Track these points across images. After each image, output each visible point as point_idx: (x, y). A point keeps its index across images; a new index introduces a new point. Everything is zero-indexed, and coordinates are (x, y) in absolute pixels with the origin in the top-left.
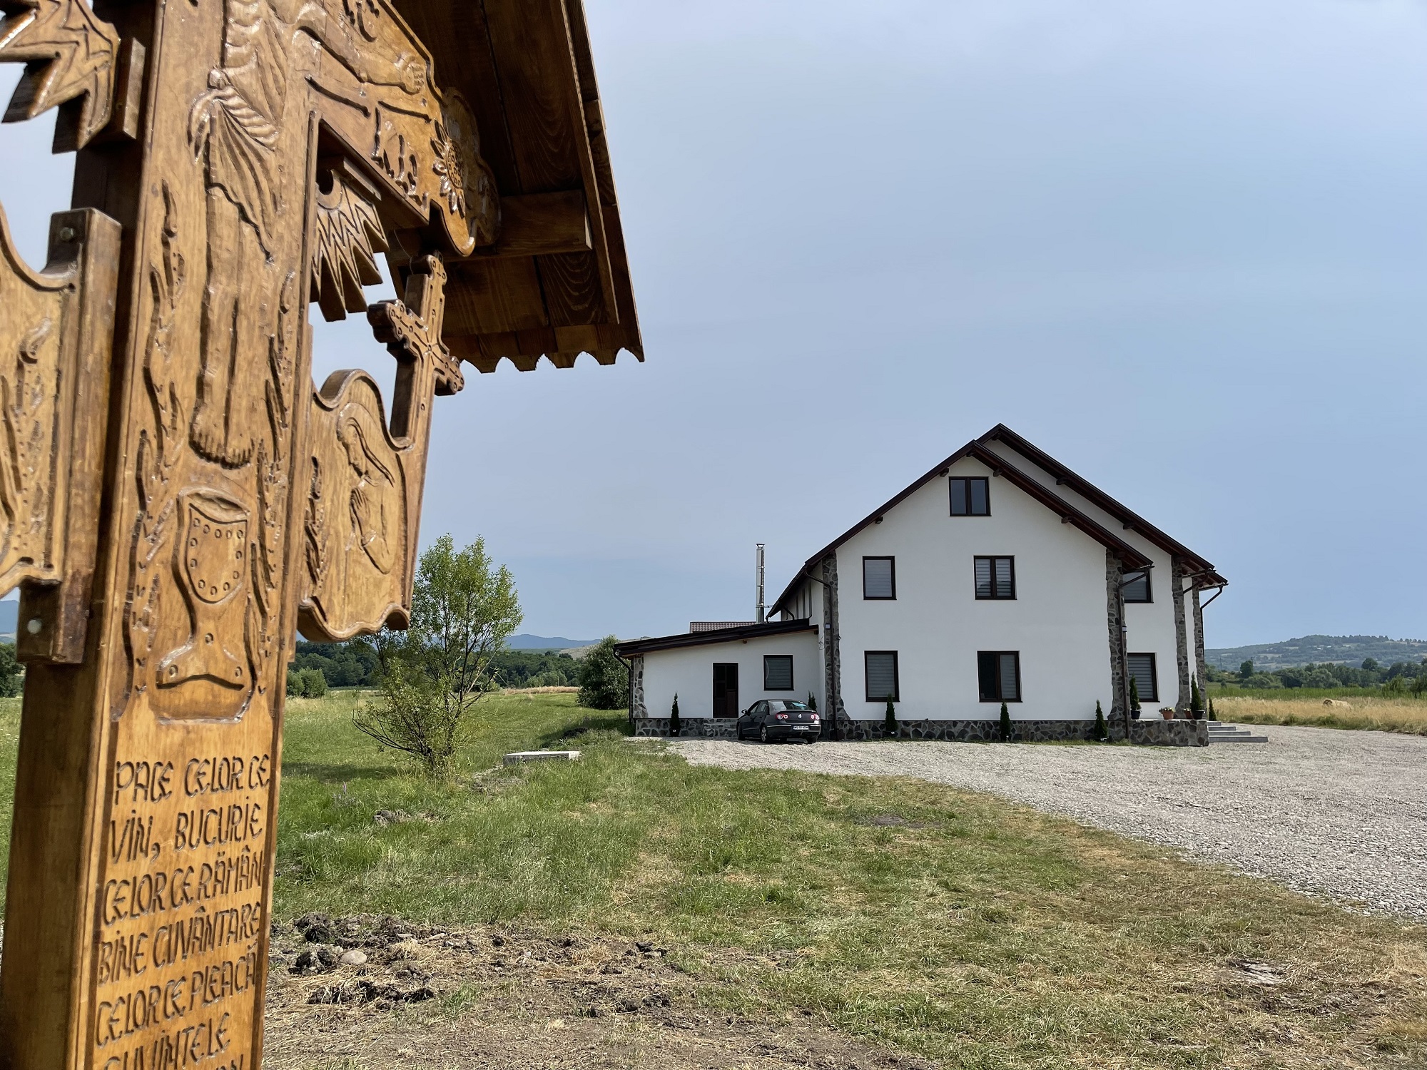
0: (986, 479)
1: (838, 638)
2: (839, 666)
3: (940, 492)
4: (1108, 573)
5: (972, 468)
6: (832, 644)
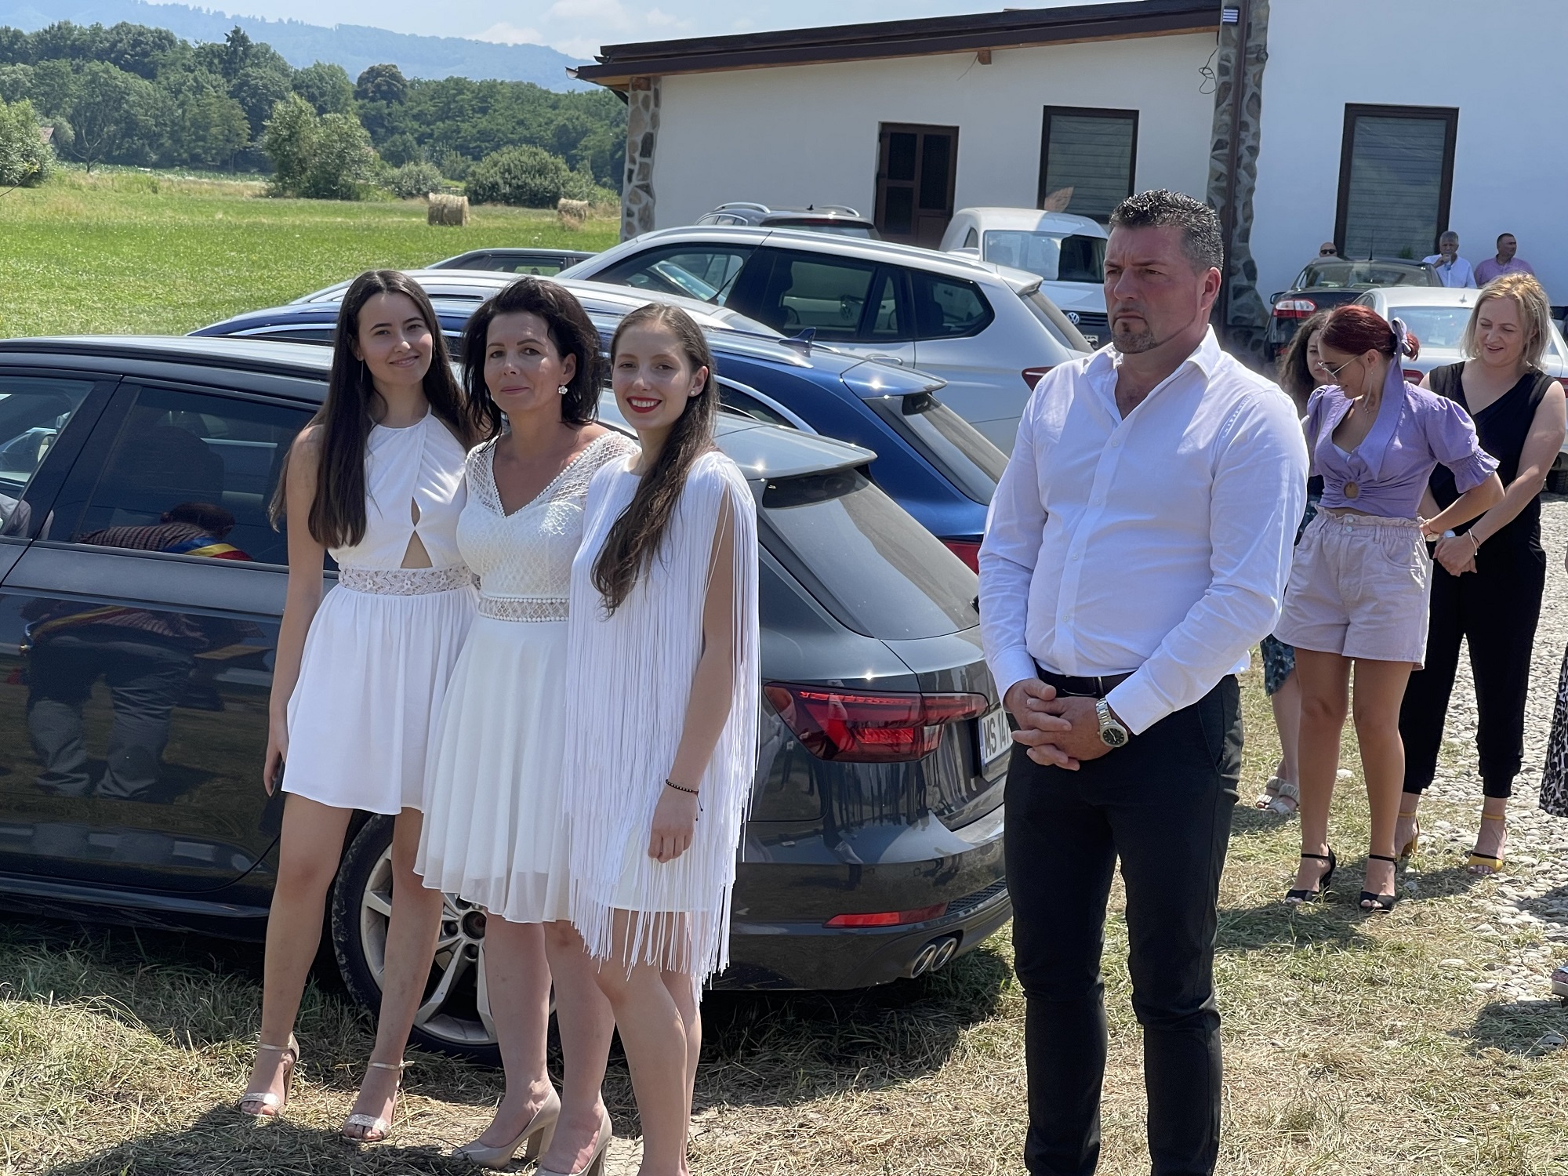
1: (1261, 56)
2: (1254, 151)
6: (1241, 73)
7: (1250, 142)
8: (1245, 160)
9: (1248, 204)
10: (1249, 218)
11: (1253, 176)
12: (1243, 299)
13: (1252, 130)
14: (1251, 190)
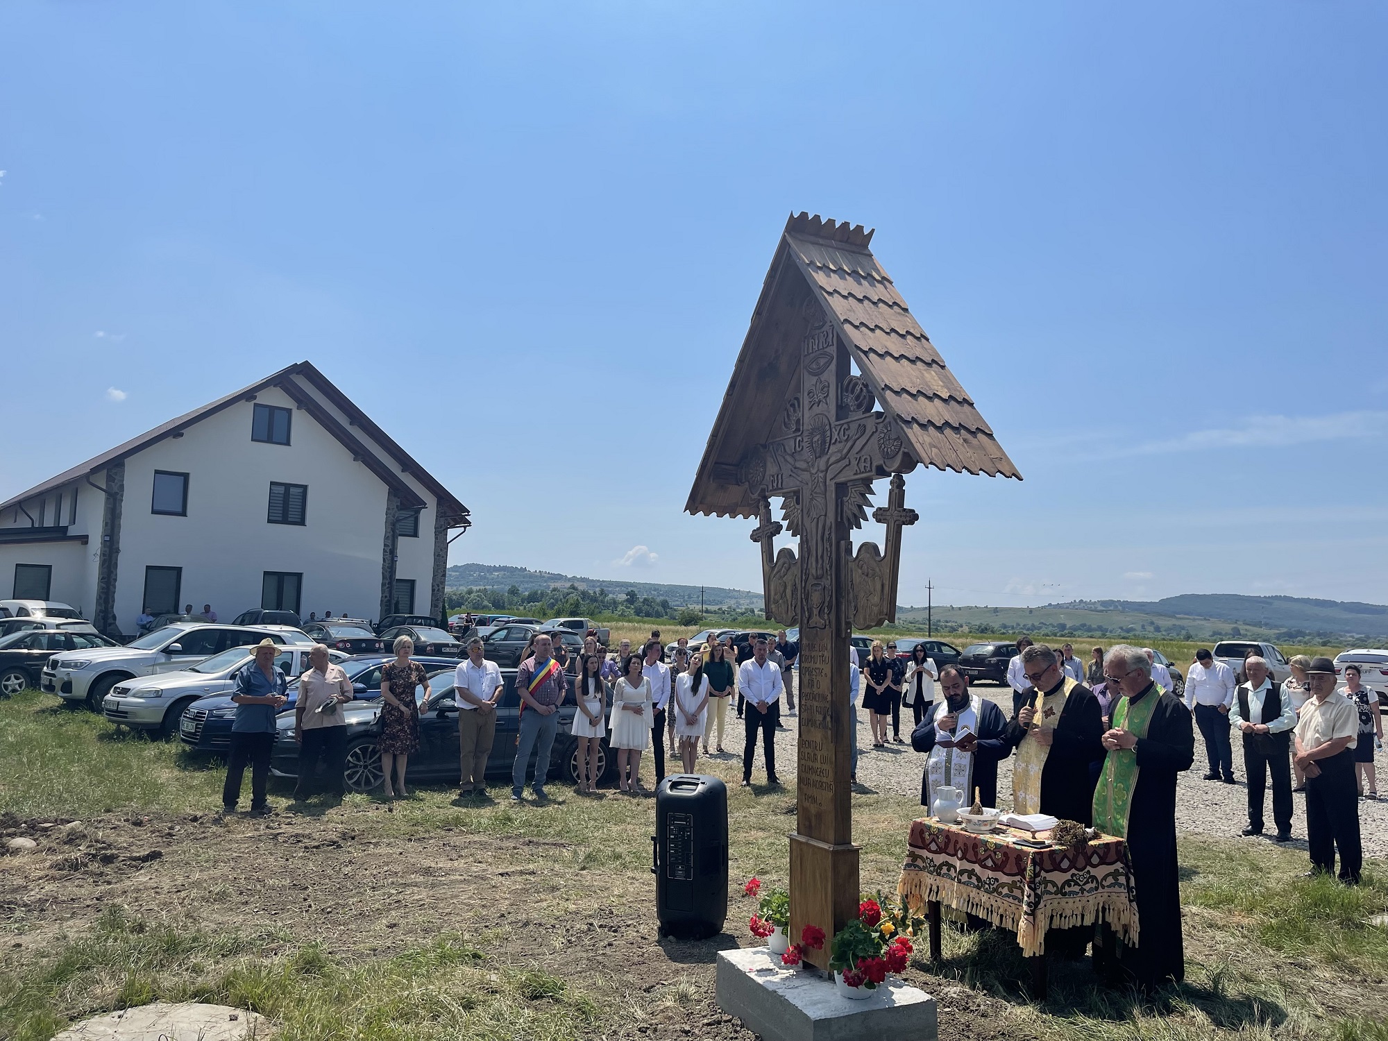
0: (289, 411)
1: (118, 551)
2: (115, 580)
3: (244, 415)
4: (388, 509)
5: (277, 399)
6: (110, 556)
7: (114, 577)
8: (112, 583)
9: (113, 597)
10: (114, 601)
11: (115, 588)
12: (112, 627)
13: (114, 573)
14: (114, 592)
